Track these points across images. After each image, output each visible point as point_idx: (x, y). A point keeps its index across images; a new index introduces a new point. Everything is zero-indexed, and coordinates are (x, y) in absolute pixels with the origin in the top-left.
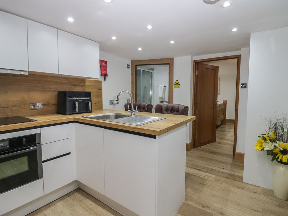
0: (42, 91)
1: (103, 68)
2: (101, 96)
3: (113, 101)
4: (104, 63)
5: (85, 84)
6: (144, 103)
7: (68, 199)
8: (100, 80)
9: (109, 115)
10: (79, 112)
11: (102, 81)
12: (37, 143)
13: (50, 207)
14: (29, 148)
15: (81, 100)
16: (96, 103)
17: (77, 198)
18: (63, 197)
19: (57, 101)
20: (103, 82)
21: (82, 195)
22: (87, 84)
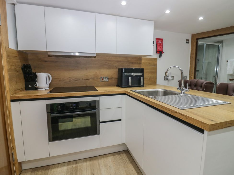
0: (108, 68)
1: (159, 46)
2: (155, 72)
3: (167, 77)
4: (160, 41)
5: (141, 61)
6: (202, 81)
7: (117, 156)
8: (156, 57)
9: (157, 91)
10: (131, 86)
11: (157, 58)
12: (97, 108)
13: (104, 157)
14: (91, 110)
15: (134, 75)
16: (151, 78)
17: (124, 159)
18: (115, 153)
19: (117, 76)
20: (159, 59)
21: (128, 158)
22: (143, 61)
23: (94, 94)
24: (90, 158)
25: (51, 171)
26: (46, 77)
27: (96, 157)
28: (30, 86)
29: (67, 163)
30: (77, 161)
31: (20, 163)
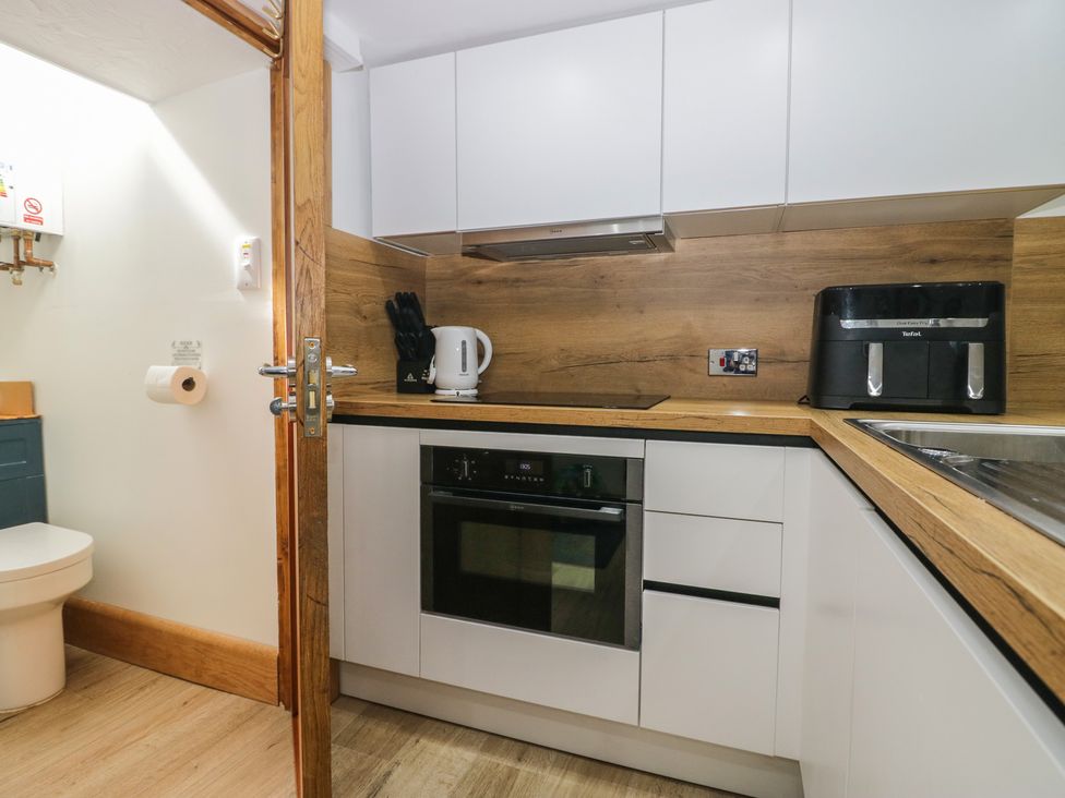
0: (757, 301)
5: (1011, 245)
14: (598, 507)
22: (1021, 244)
23: (619, 423)
24: (588, 762)
25: (417, 741)
26: (464, 343)
27: (620, 771)
28: (410, 378)
29: (486, 738)
30: (531, 748)
31: (336, 664)
